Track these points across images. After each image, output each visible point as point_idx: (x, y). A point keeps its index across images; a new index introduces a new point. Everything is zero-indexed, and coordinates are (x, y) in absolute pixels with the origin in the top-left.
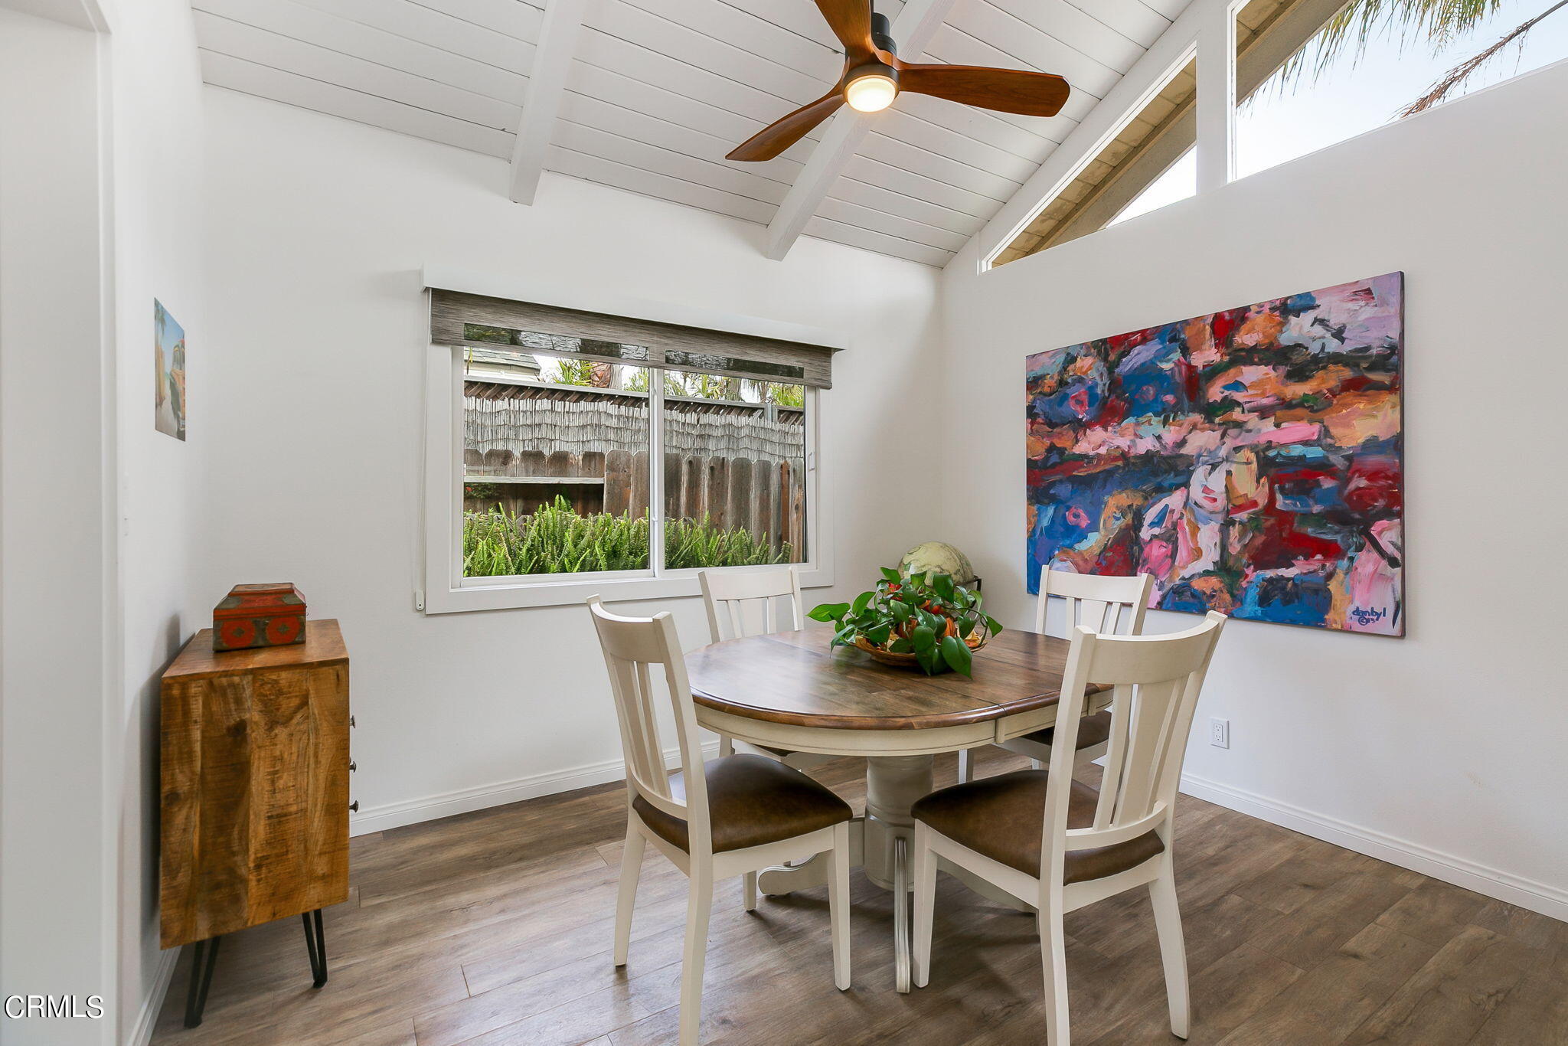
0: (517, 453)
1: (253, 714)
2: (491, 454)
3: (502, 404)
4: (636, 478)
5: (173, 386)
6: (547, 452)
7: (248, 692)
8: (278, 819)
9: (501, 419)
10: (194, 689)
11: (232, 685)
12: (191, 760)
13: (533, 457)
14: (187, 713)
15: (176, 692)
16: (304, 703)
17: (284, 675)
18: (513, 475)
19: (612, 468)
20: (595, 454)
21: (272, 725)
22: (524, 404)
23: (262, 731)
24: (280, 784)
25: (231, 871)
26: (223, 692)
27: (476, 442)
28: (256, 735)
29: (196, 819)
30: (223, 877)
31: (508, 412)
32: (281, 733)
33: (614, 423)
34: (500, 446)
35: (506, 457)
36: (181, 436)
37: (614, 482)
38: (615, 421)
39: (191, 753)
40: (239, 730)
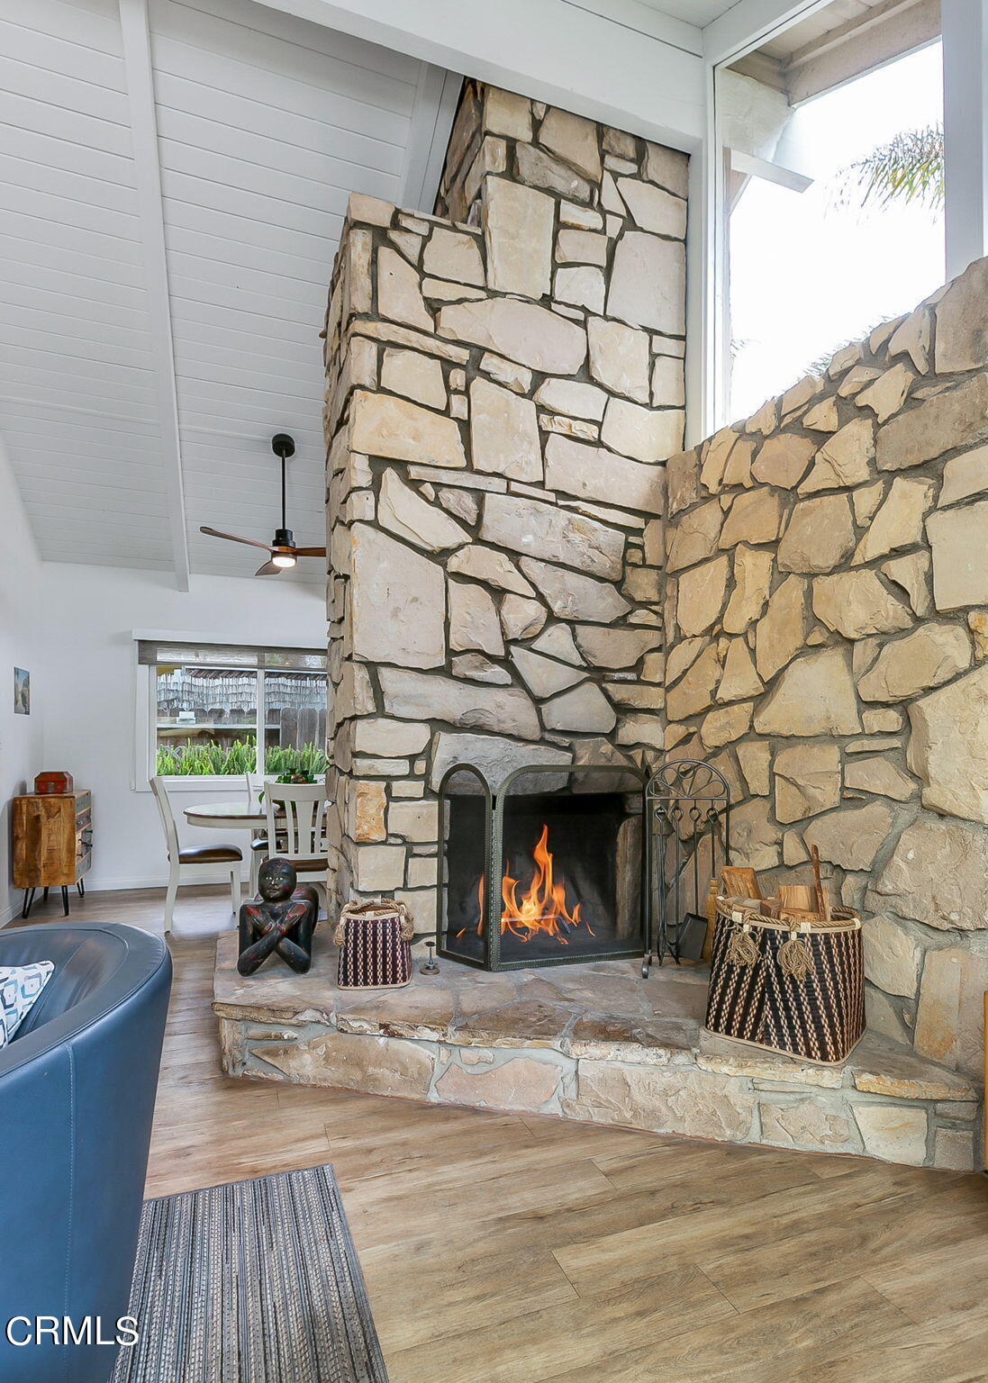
0: (228, 711)
1: (43, 813)
2: (212, 711)
3: (218, 682)
4: (301, 725)
5: (23, 695)
6: (246, 710)
7: (40, 805)
8: (51, 851)
9: (218, 691)
10: (23, 802)
11: (36, 802)
12: (23, 826)
13: (237, 712)
14: (21, 810)
15: (18, 802)
16: (59, 811)
17: (53, 800)
18: (225, 724)
19: (284, 718)
20: (276, 710)
21: (49, 817)
22: (231, 681)
23: (45, 818)
24: (51, 838)
25: (36, 866)
26: (32, 803)
27: (203, 705)
28: (43, 819)
29: (24, 846)
30: (32, 868)
31: (222, 686)
32: (52, 820)
33: (288, 690)
34: (217, 706)
35: (221, 713)
36: (27, 713)
37: (286, 728)
38: (289, 689)
39: (23, 823)
40: (38, 818)
